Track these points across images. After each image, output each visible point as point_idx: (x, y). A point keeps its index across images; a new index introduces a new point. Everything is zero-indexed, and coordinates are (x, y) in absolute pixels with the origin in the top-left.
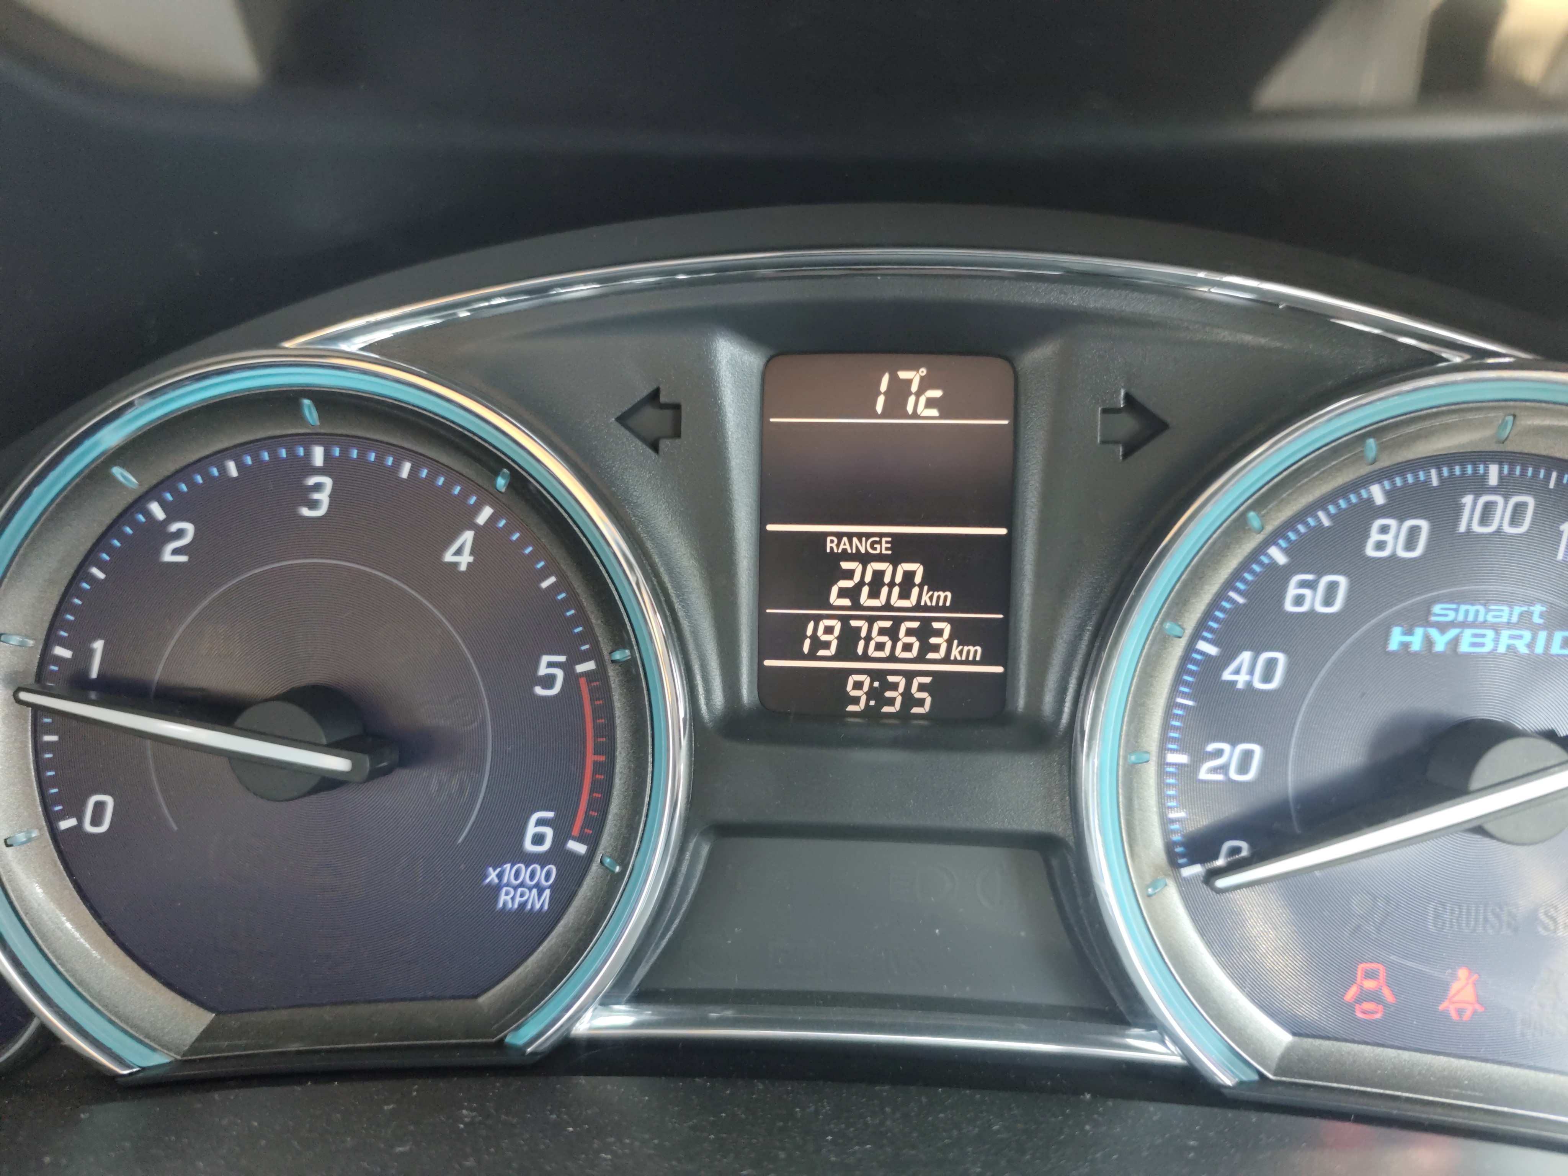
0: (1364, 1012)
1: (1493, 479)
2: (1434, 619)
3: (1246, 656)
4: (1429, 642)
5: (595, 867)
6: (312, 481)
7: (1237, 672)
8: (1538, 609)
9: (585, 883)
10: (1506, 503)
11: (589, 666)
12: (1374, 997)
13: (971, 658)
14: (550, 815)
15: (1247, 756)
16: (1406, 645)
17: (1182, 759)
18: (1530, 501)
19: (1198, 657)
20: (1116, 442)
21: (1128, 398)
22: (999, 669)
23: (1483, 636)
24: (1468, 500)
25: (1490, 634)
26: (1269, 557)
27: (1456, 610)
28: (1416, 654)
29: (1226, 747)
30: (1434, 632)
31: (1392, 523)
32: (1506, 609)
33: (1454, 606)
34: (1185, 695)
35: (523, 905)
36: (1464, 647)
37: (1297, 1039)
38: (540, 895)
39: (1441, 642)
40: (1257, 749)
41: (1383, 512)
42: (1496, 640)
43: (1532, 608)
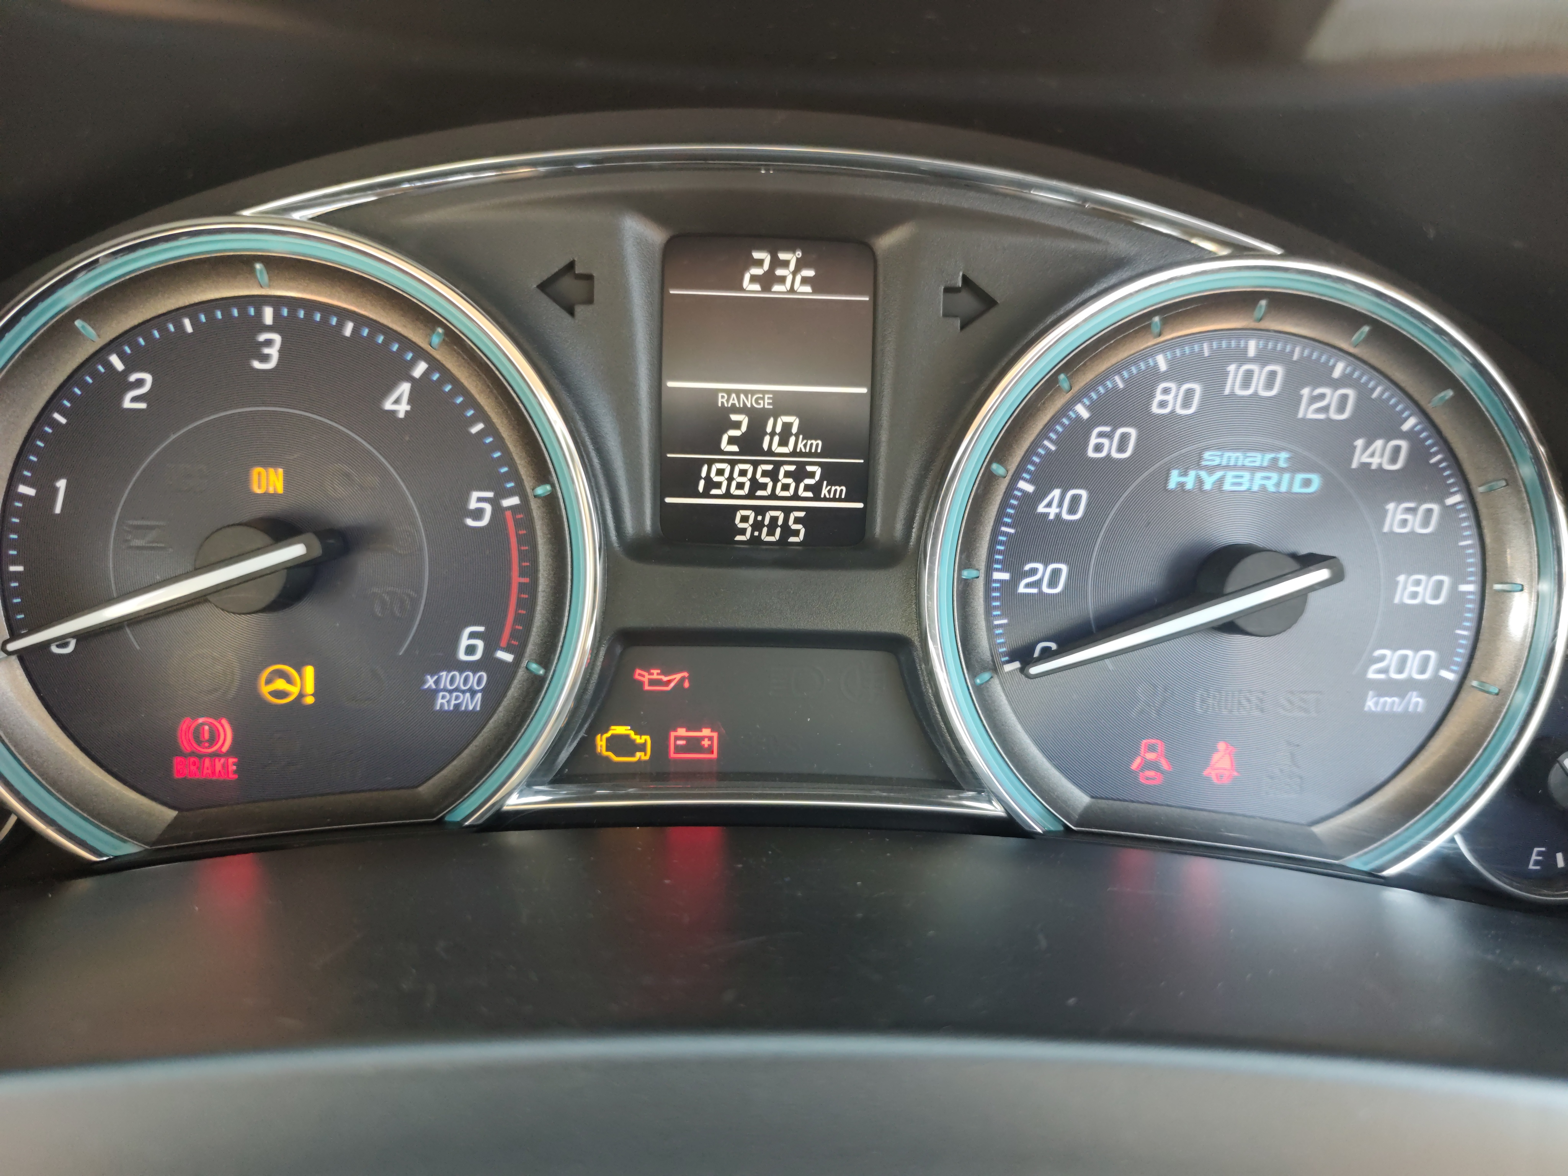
0: (1148, 779)
1: (1252, 352)
2: (1204, 463)
3: (1056, 493)
4: (1200, 482)
5: (521, 673)
6: (262, 337)
7: (1049, 505)
8: (1283, 455)
9: (513, 686)
10: (1260, 372)
11: (514, 501)
12: (1152, 766)
13: (837, 496)
14: (481, 629)
15: (1056, 573)
16: (1182, 485)
17: (1005, 576)
18: (1279, 369)
19: (1019, 494)
20: (956, 316)
21: (965, 278)
22: (860, 505)
23: (1241, 477)
24: (1232, 368)
25: (1247, 475)
26: (1075, 412)
27: (1221, 456)
28: (1189, 491)
29: (1040, 566)
30: (1203, 474)
31: (1172, 385)
32: (1259, 455)
33: (1219, 453)
34: (1007, 525)
35: (457, 706)
36: (1227, 487)
37: (1093, 800)
38: (472, 697)
39: (1209, 482)
40: (1064, 568)
41: (1166, 377)
42: (1252, 480)
43: (1278, 456)
